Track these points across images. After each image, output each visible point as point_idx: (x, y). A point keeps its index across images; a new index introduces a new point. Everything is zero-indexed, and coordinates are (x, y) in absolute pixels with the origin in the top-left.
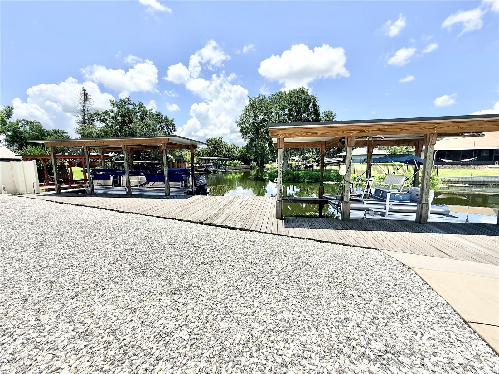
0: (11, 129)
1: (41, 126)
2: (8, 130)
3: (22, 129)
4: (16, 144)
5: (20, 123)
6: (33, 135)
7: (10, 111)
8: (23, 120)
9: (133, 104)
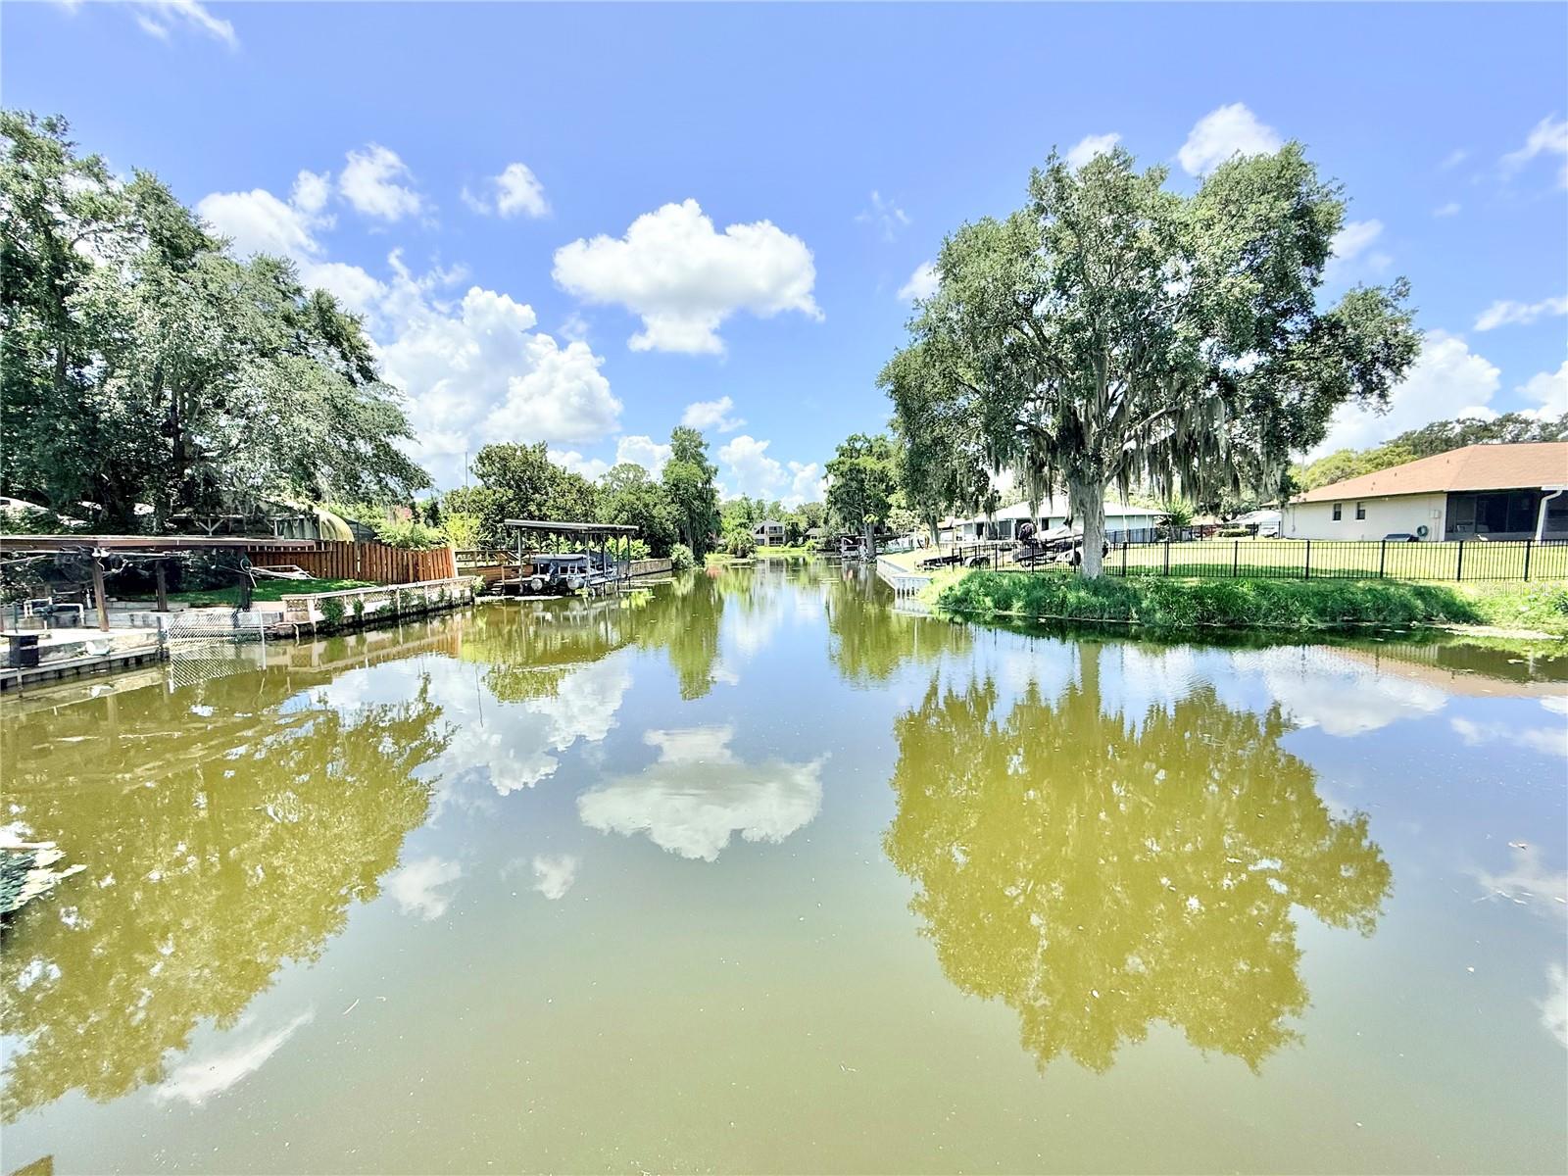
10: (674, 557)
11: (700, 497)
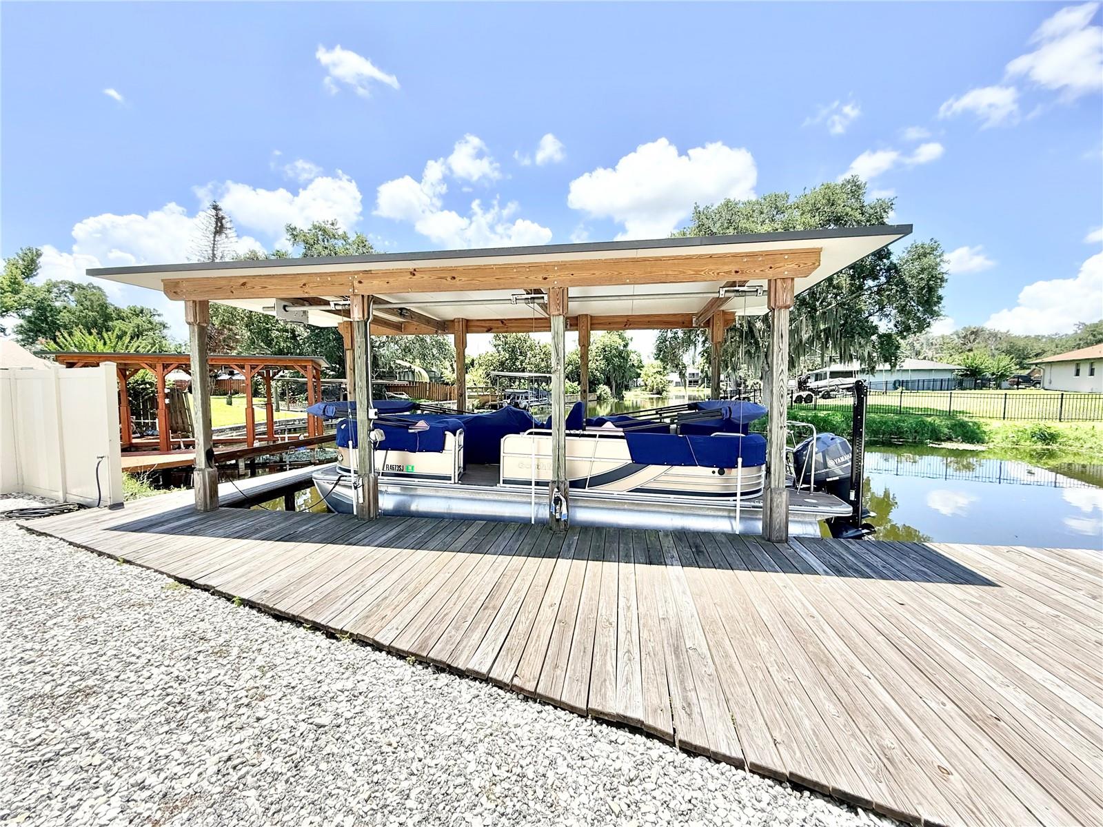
0: (34, 302)
1: (104, 295)
2: (26, 304)
3: (58, 304)
4: (40, 338)
5: (55, 290)
6: (85, 317)
7: (33, 261)
8: (61, 282)
9: (345, 237)
10: (598, 393)
11: (620, 354)
